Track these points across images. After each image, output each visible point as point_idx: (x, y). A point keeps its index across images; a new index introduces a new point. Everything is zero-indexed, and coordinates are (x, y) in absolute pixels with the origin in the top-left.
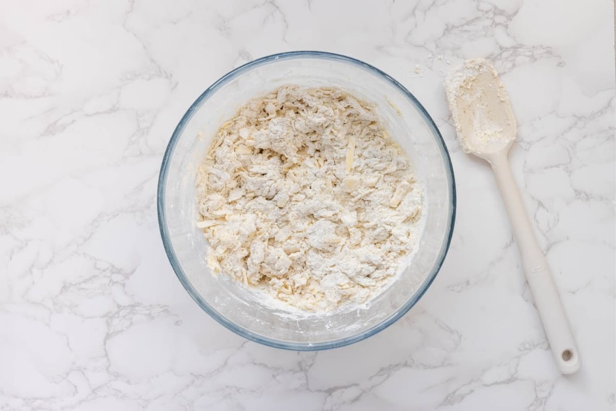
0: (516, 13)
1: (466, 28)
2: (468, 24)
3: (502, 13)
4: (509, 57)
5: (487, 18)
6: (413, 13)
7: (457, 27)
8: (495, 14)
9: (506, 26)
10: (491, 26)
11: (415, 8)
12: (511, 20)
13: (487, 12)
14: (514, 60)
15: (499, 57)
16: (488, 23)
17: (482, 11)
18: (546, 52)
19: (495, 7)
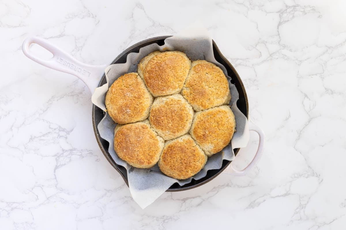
0: (72, 130)
1: (42, 138)
2: (44, 135)
3: (64, 130)
4: (67, 156)
5: (55, 133)
6: (11, 129)
7: (38, 137)
8: (60, 131)
9: (66, 138)
10: (57, 137)
11: (13, 126)
12: (69, 134)
13: (55, 129)
14: (70, 157)
15: (62, 155)
16: (56, 135)
17: (52, 128)
18: (89, 153)
19: (60, 127)
